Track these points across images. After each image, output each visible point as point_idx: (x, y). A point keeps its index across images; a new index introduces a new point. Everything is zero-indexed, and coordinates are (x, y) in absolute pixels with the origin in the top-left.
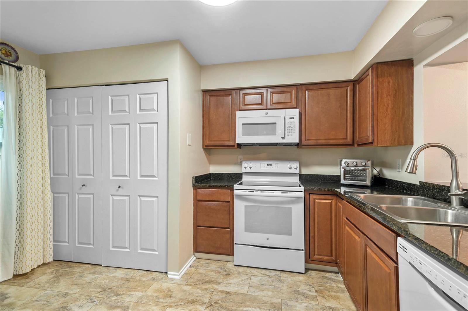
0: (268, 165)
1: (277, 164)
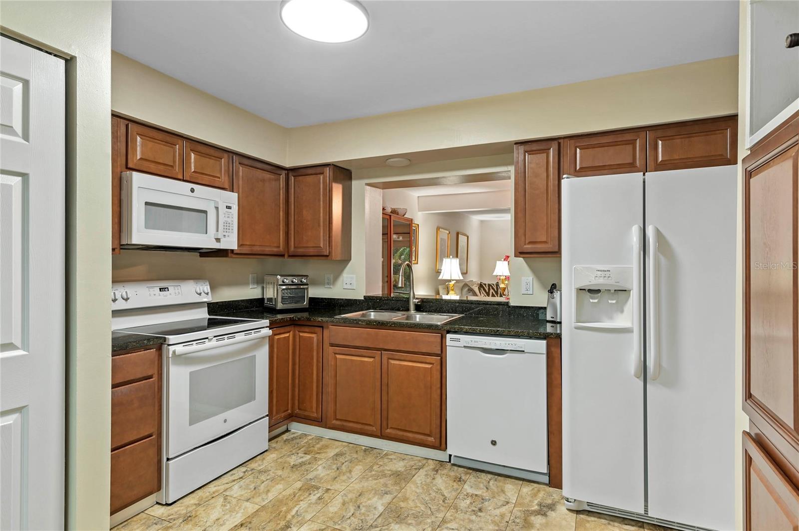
0: (160, 291)
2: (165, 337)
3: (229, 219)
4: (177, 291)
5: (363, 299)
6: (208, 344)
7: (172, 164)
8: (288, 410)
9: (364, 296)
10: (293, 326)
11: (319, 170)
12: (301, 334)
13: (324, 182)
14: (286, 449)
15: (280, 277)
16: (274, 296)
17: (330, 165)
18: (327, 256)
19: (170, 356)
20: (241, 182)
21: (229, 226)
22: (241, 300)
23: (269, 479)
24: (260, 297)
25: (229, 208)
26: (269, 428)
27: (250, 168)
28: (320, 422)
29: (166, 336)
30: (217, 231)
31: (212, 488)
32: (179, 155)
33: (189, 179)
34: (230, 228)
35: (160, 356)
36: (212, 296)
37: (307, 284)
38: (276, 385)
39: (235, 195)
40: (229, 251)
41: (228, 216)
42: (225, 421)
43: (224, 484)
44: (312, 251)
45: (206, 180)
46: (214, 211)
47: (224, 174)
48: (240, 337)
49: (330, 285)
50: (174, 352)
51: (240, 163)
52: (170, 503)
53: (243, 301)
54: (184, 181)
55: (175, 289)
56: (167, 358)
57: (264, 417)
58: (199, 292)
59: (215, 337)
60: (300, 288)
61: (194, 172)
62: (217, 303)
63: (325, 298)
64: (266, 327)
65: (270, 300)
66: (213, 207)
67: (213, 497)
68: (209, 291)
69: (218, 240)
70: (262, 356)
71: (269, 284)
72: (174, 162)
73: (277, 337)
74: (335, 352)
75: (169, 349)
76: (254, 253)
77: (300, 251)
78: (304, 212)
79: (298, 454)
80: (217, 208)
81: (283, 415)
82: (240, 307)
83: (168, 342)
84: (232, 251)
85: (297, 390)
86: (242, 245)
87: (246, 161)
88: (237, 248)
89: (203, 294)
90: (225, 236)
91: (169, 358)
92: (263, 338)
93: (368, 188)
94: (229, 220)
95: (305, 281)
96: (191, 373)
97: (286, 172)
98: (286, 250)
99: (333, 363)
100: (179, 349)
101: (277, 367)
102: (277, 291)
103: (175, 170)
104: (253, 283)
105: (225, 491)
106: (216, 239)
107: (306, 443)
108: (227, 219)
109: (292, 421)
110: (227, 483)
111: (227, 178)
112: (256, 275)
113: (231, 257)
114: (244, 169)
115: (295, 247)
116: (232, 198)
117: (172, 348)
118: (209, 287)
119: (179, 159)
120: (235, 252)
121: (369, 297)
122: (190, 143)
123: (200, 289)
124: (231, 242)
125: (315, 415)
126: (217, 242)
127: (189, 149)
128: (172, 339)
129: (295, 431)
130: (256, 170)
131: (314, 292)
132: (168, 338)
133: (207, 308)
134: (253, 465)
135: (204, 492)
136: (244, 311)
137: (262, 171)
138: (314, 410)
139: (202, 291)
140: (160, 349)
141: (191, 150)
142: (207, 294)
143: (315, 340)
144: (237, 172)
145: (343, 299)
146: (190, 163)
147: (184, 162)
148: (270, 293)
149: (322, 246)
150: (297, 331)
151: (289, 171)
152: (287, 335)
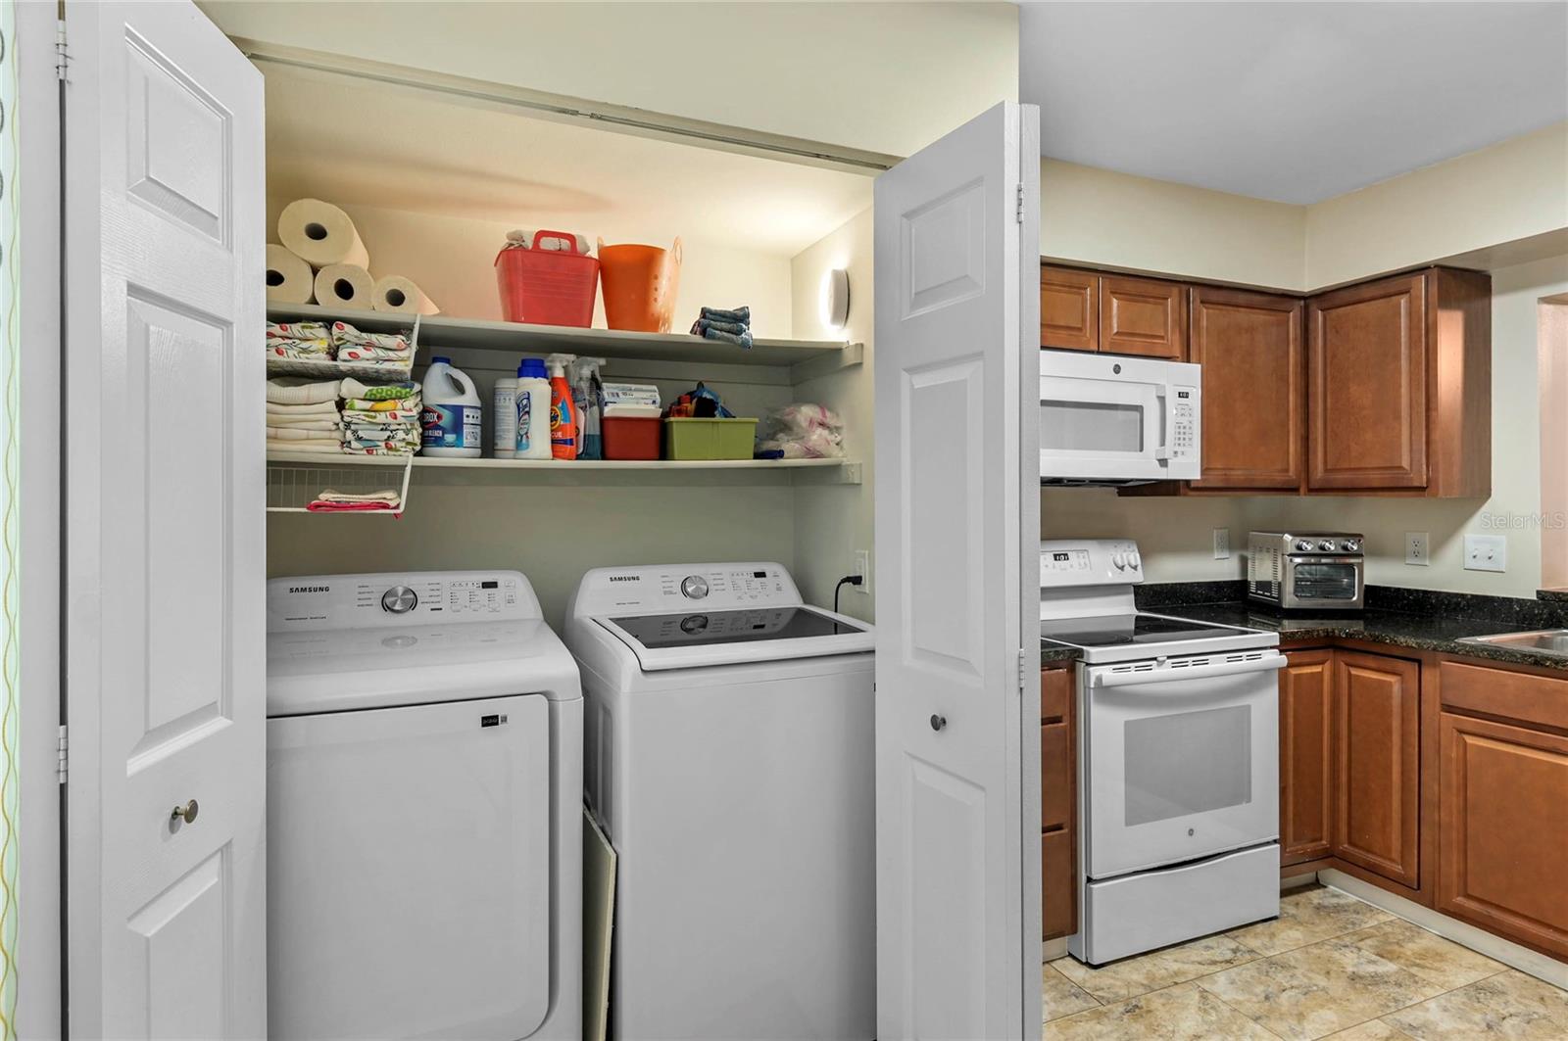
1: (1081, 555)
2: (1082, 649)
3: (1183, 418)
4: (1082, 561)
5: (1535, 598)
6: (1157, 672)
7: (1079, 326)
8: (1321, 839)
9: (1538, 592)
10: (1331, 650)
11: (1393, 285)
12: (1354, 672)
13: (1412, 314)
14: (1324, 928)
15: (1290, 538)
16: (1275, 577)
17: (1429, 267)
18: (1421, 489)
19: (1092, 686)
20: (1204, 340)
21: (1184, 433)
22: (1198, 583)
23: (1296, 988)
24: (1236, 577)
25: (1183, 395)
26: (1281, 867)
27: (1224, 307)
28: (1414, 888)
29: (1084, 648)
30: (1163, 444)
31: (1169, 962)
32: (1091, 308)
33: (1107, 349)
34: (1186, 437)
35: (1073, 682)
36: (1144, 572)
37: (1359, 555)
38: (1295, 778)
39: (1195, 369)
40: (1181, 483)
41: (1183, 412)
42: (1191, 832)
43: (1193, 962)
44: (1376, 479)
45: (1138, 344)
46: (1156, 404)
47: (1172, 328)
48: (1218, 664)
49: (1425, 556)
50: (1099, 679)
51: (1202, 302)
52: (1095, 964)
53: (1199, 584)
54: (1099, 353)
55: (1078, 557)
56: (1085, 688)
57: (1268, 843)
58: (1120, 564)
59: (1169, 657)
60: (1345, 564)
61: (1117, 333)
62: (1152, 585)
63: (1408, 590)
64: (1272, 648)
65: (1264, 586)
66: (1154, 397)
67: (1176, 983)
68: (1139, 562)
69: (1163, 462)
70: (1265, 708)
71: (1261, 551)
72: (1084, 320)
73: (1294, 671)
74: (1459, 727)
75: (1089, 672)
76: (1231, 485)
77: (1340, 478)
78: (1355, 390)
79: (1359, 949)
80: (1162, 399)
81: (1310, 847)
82: (1195, 597)
83: (1088, 659)
84: (1187, 482)
85: (1344, 799)
86: (1207, 469)
87: (1214, 295)
88: (1199, 478)
89: (1127, 568)
90: (1176, 453)
91: (1090, 688)
92: (1267, 671)
93: (1546, 307)
94: (1185, 421)
95: (1355, 548)
96: (1127, 723)
97: (1302, 303)
98: (1303, 475)
99: (1454, 755)
100: (1108, 675)
101: (1295, 738)
102: (1284, 567)
103: (1085, 335)
104: (1222, 548)
105: (1201, 977)
106: (1159, 460)
107: (1377, 928)
108: (1180, 419)
109: (1332, 867)
110: (1200, 963)
111: (1177, 337)
112: (1227, 530)
113: (1185, 495)
114: (1211, 311)
115: (1326, 470)
116: (1190, 375)
117: (1095, 672)
118: (1138, 555)
119: (1091, 313)
120: (1192, 485)
121: (1555, 594)
122: (1111, 279)
123: (1122, 558)
124: (1187, 466)
125: (1398, 868)
126: (1161, 466)
127: (1108, 293)
128: (1095, 653)
129: (1342, 892)
130: (1235, 309)
131: (1377, 573)
132: (1088, 652)
133: (1132, 596)
134: (1251, 940)
135: (1155, 965)
136: (1204, 606)
137: (1248, 310)
138: (1395, 855)
139: (1126, 563)
140: (1072, 670)
141: (1112, 292)
142: (1135, 568)
143: (1396, 689)
144: (1198, 321)
145: (1463, 596)
146: (1110, 317)
147: (1099, 316)
148: (1262, 570)
149: (1405, 464)
150: (1342, 664)
151: (1307, 301)
152: (1317, 669)
